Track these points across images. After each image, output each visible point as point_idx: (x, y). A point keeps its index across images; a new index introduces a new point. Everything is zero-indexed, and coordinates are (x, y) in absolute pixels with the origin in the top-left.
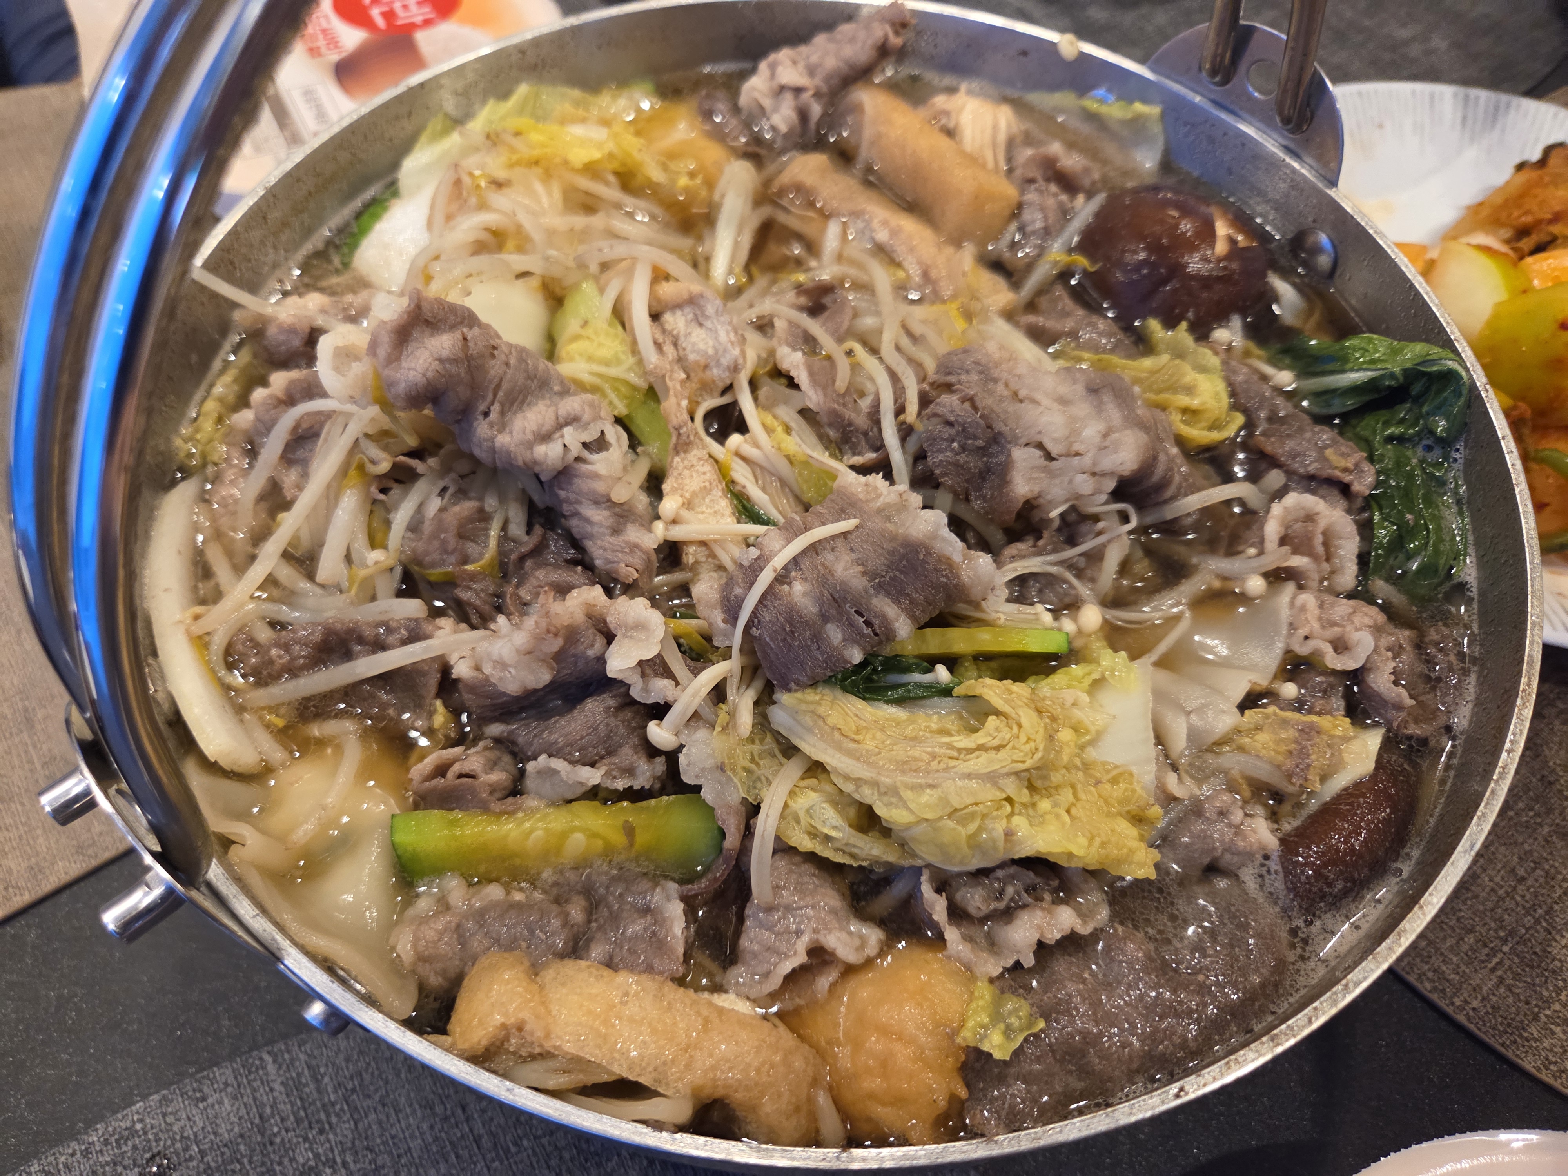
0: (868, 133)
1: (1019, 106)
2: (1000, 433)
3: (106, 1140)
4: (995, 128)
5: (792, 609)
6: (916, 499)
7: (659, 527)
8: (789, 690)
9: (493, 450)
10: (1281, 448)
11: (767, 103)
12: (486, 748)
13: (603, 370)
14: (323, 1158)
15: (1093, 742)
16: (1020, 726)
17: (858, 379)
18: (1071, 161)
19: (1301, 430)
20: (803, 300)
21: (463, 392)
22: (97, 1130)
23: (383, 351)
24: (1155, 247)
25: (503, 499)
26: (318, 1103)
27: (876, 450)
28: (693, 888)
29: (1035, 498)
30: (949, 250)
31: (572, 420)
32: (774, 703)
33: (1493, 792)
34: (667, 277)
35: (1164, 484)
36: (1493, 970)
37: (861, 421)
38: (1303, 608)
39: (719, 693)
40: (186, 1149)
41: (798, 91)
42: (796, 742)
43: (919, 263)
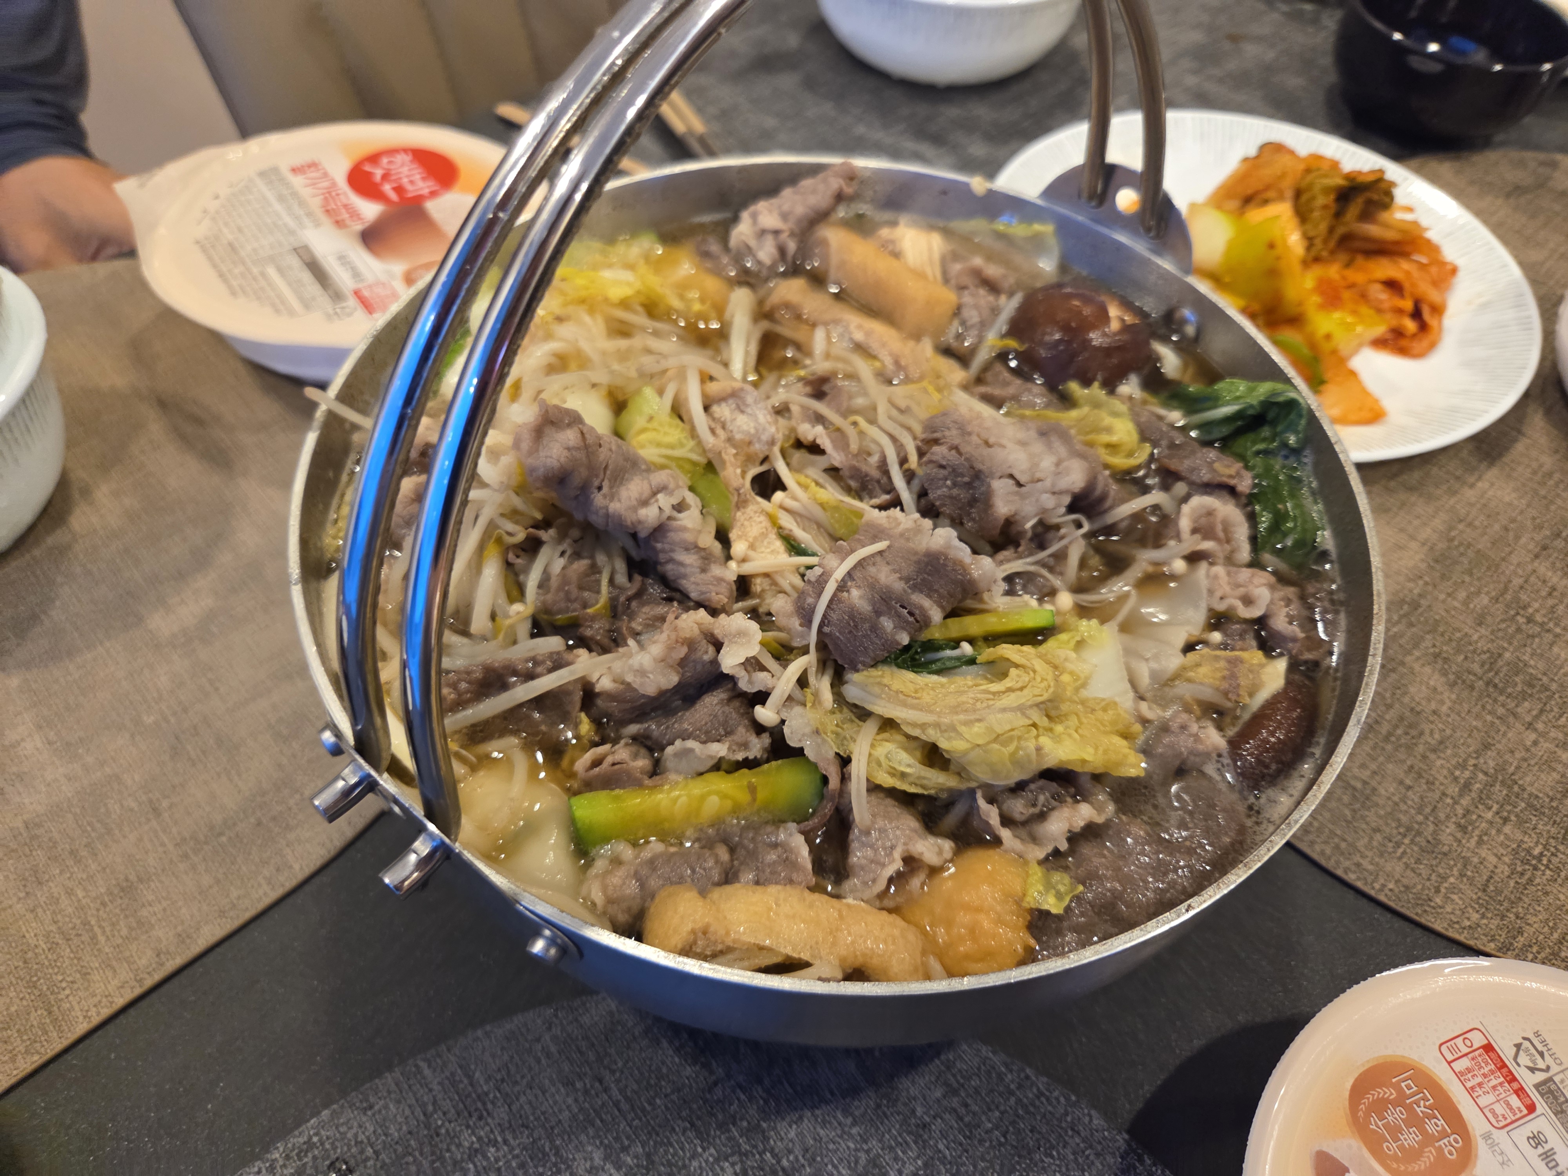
0: (834, 260)
1: (947, 233)
2: (980, 471)
3: (287, 1155)
4: (930, 249)
5: (852, 609)
6: (928, 523)
7: (733, 565)
8: (857, 671)
9: (607, 515)
10: (1182, 465)
11: (752, 243)
12: (627, 745)
13: (669, 452)
14: (486, 1140)
15: (1084, 685)
16: (1034, 671)
17: (864, 443)
18: (993, 271)
19: (1193, 452)
20: (808, 389)
21: (584, 472)
22: (277, 1148)
23: (525, 445)
24: (1066, 328)
25: (610, 556)
26: (474, 1095)
27: (888, 492)
28: (810, 823)
29: (1013, 516)
30: (911, 344)
31: (662, 489)
32: (846, 682)
33: (1367, 684)
34: (711, 378)
35: (1103, 498)
36: (1400, 858)
37: (875, 474)
38: (1216, 577)
39: (802, 682)
40: (362, 1152)
41: (776, 233)
42: (869, 707)
43: (891, 354)
